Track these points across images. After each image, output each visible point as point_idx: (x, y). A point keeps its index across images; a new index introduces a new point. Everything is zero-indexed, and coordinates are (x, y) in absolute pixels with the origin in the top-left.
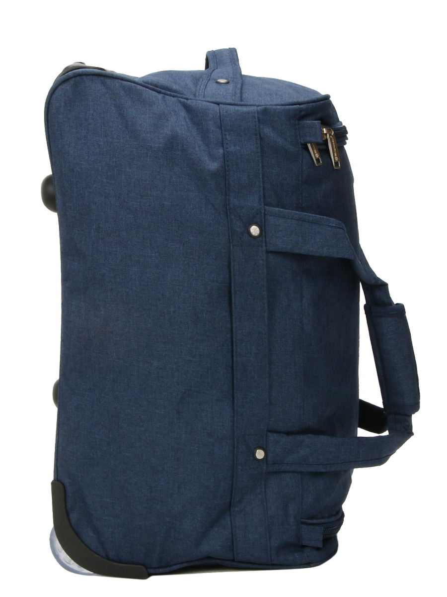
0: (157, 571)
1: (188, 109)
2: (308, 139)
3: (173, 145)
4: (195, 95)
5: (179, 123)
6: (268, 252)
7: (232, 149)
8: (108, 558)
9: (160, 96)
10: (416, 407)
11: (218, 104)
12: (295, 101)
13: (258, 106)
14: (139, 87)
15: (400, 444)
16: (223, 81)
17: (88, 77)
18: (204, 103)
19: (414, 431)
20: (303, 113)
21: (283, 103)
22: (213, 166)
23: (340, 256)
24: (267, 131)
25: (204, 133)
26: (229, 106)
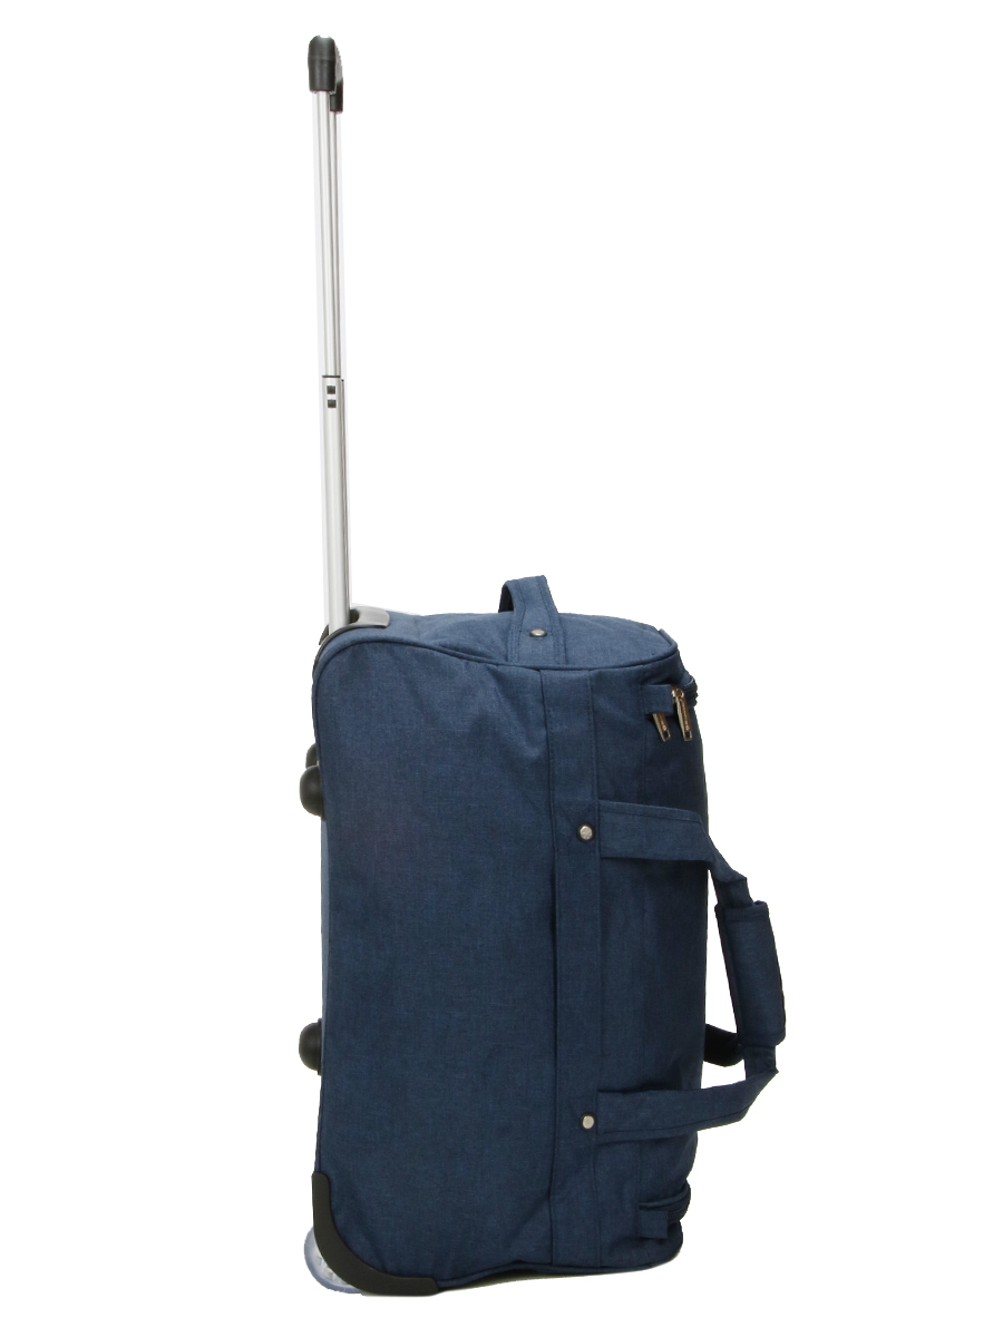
0: (450, 1283)
1: (499, 678)
2: (654, 708)
3: (482, 728)
4: (506, 659)
5: (488, 699)
6: (602, 858)
7: (557, 729)
8: (385, 1271)
9: (463, 663)
10: (780, 1035)
11: (538, 669)
12: (637, 659)
13: (590, 670)
14: (436, 654)
15: (762, 1087)
16: (538, 633)
17: (371, 645)
18: (521, 670)
19: (778, 1066)
20: (647, 675)
21: (622, 663)
22: (534, 753)
23: (694, 858)
24: (603, 703)
25: (520, 709)
26: (552, 673)
